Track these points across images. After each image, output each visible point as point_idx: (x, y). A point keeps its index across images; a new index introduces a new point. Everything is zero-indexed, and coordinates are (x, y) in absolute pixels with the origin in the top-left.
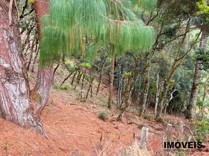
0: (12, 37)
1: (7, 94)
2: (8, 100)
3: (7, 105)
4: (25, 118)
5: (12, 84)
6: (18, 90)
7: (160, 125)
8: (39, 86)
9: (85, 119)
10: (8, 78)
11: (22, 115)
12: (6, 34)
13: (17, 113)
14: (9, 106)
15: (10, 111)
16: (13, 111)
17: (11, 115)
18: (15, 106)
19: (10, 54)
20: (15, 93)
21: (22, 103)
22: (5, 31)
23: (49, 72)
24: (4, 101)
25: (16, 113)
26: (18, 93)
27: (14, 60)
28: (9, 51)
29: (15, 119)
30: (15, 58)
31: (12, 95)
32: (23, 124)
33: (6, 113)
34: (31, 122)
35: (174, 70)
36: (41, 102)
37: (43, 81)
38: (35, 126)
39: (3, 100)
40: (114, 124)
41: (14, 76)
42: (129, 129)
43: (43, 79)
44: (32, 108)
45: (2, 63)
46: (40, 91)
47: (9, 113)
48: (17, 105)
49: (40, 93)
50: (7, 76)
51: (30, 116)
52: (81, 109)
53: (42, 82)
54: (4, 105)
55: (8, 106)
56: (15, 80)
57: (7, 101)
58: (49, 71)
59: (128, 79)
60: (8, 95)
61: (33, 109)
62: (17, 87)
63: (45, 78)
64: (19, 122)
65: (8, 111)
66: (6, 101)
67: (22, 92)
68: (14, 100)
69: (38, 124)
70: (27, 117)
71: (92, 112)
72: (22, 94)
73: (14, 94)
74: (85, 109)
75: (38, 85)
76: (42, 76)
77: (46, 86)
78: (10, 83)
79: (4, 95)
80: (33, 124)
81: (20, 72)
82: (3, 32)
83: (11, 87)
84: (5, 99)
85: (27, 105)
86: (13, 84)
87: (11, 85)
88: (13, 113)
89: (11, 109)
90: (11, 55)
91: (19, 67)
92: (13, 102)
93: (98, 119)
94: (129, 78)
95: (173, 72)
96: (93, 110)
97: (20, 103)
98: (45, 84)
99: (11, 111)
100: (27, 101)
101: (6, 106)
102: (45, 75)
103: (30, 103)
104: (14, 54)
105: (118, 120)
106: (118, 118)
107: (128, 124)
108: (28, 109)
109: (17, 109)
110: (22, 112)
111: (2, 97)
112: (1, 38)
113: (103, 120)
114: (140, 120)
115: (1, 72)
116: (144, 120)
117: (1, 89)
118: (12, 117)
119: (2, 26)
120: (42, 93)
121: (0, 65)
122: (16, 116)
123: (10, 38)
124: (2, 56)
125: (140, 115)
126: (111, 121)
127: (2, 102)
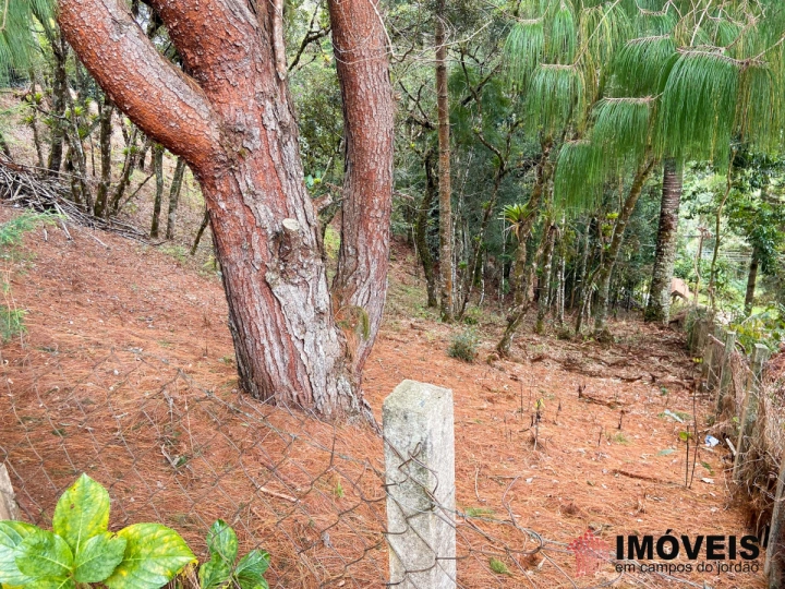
0: (288, 122)
1: (279, 322)
2: (283, 340)
3: (277, 356)
4: (332, 390)
5: (292, 284)
6: (309, 300)
7: (614, 351)
8: (355, 279)
9: (424, 367)
10: (282, 268)
11: (324, 383)
12: (271, 114)
13: (311, 376)
14: (286, 358)
15: (288, 376)
16: (298, 375)
17: (291, 386)
18: (303, 357)
19: (284, 182)
20: (302, 312)
21: (321, 342)
22: (269, 105)
23: (384, 231)
24: (270, 344)
25: (306, 377)
26: (308, 316)
27: (296, 201)
28: (282, 175)
29: (304, 397)
30: (296, 194)
31: (296, 321)
32: (330, 411)
33: (276, 382)
34: (345, 400)
35: (643, 178)
36: (365, 331)
37: (367, 263)
38: (355, 413)
39: (264, 341)
40: (501, 369)
41: (301, 258)
42: (548, 378)
43: (367, 256)
44: (348, 355)
45: (262, 217)
46: (361, 297)
47: (285, 381)
48: (308, 352)
49: (359, 304)
50: (280, 258)
51: (344, 382)
52: (385, 338)
53: (364, 265)
54: (269, 359)
55: (283, 359)
56: (301, 272)
57: (280, 343)
58: (385, 227)
59: (517, 225)
60: (283, 323)
61: (350, 358)
62: (308, 292)
63: (374, 253)
64: (319, 404)
65: (281, 374)
66: (275, 344)
67: (318, 308)
68: (301, 337)
69: (362, 403)
70: (337, 385)
71: (420, 341)
72: (321, 313)
73: (299, 318)
74: (393, 335)
75: (351, 279)
76: (361, 247)
77: (377, 278)
78: (287, 282)
79: (269, 327)
80: (350, 405)
81: (312, 243)
82: (262, 108)
83: (290, 295)
84: (272, 338)
85: (336, 350)
86: (297, 285)
87: (292, 288)
88: (300, 379)
89: (291, 369)
90: (288, 188)
91: (309, 225)
92: (298, 345)
93: (451, 360)
94: (519, 220)
95: (638, 187)
96: (419, 334)
97: (315, 345)
98: (372, 271)
99: (291, 375)
100: (334, 336)
101: (274, 361)
102: (371, 242)
103: (342, 340)
104: (294, 182)
105: (501, 356)
106: (499, 349)
107: (533, 361)
108: (338, 361)
109: (311, 364)
110: (322, 374)
111: (262, 332)
112: (257, 131)
113: (467, 360)
114: (552, 344)
115: (261, 250)
116: (564, 344)
117: (258, 306)
118: (295, 394)
119: (258, 84)
120: (365, 302)
121: (258, 224)
122: (309, 389)
123: (282, 128)
124: (262, 194)
125: (537, 331)
126: (488, 362)
127: (263, 348)
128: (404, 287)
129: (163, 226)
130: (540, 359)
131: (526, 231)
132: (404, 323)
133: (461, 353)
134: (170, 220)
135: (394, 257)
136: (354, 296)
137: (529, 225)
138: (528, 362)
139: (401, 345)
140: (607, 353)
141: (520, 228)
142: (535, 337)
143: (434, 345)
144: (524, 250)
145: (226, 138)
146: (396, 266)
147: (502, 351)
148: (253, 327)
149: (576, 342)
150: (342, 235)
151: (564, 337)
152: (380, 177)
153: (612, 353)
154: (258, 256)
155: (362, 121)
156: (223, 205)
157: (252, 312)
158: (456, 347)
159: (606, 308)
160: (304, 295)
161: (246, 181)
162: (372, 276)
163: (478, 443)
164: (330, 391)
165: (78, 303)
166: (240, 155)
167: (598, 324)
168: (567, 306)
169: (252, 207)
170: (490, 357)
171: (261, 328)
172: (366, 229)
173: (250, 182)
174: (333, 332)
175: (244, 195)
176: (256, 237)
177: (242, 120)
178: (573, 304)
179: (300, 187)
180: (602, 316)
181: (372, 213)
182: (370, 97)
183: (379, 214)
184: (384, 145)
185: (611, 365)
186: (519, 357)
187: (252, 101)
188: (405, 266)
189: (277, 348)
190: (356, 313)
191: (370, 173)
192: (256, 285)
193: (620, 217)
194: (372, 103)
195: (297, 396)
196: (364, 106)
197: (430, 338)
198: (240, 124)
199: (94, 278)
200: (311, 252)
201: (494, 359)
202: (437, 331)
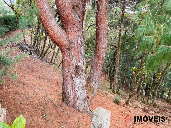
0: (83, 42)
1: (73, 86)
2: (74, 91)
3: (72, 94)
4: (83, 105)
5: (78, 78)
6: (81, 83)
8: (93, 79)
9: (106, 104)
10: (76, 74)
11: (81, 103)
12: (79, 40)
13: (79, 101)
14: (74, 95)
15: (73, 100)
16: (76, 100)
17: (73, 102)
18: (77, 95)
19: (80, 55)
22: (79, 37)
23: (101, 69)
24: (70, 91)
25: (77, 101)
26: (80, 86)
27: (82, 59)
28: (80, 53)
29: (76, 106)
30: (82, 58)
31: (77, 87)
32: (82, 110)
33: (70, 100)
34: (86, 108)
35: (168, 66)
36: (93, 92)
37: (96, 76)
38: (88, 112)
39: (69, 90)
40: (126, 108)
41: (81, 72)
42: (138, 113)
43: (96, 74)
45: (74, 62)
46: (93, 84)
47: (72, 101)
48: (79, 95)
49: (93, 85)
50: (76, 72)
51: (86, 104)
52: (98, 94)
53: (95, 76)
54: (70, 94)
56: (80, 75)
57: (73, 91)
58: (101, 68)
59: (134, 73)
60: (74, 87)
61: (88, 98)
62: (81, 80)
63: (98, 74)
64: (79, 108)
65: (72, 99)
67: (83, 85)
68: (78, 91)
69: (90, 110)
70: (84, 104)
71: (106, 97)
72: (83, 86)
73: (78, 86)
74: (100, 94)
75: (91, 79)
76: (95, 72)
77: (98, 80)
78: (77, 77)
79: (71, 87)
80: (87, 110)
81: (84, 69)
82: (78, 38)
83: (77, 81)
84: (71, 90)
85: (86, 96)
87: (77, 79)
88: (76, 101)
89: (74, 98)
90: (80, 56)
91: (84, 65)
92: (77, 93)
93: (114, 103)
94: (135, 71)
95: (167, 68)
96: (106, 95)
97: (81, 93)
98: (97, 78)
101: (71, 95)
102: (98, 71)
103: (87, 93)
104: (82, 55)
105: (127, 105)
106: (126, 103)
107: (135, 107)
108: (85, 98)
109: (79, 98)
110: (81, 101)
111: (69, 88)
112: (76, 43)
113: (118, 104)
114: (140, 104)
115: (72, 69)
116: (144, 104)
117: (69, 82)
118: (74, 104)
119: (78, 33)
120: (94, 85)
121: (72, 63)
122: (78, 104)
123: (81, 43)
124: (75, 57)
125: (137, 100)
126: (123, 105)
127: (69, 92)
128: (104, 83)
129: (53, 61)
130: (137, 107)
131: (136, 74)
132: (103, 92)
133: (116, 102)
134: (55, 60)
135: (103, 75)
136: (92, 83)
137: (138, 73)
138: (133, 107)
139: (102, 97)
140: (155, 109)
141: (135, 73)
142: (136, 101)
143: (110, 98)
144: (136, 79)
145: (69, 44)
146: (103, 78)
147: (127, 103)
148: (67, 86)
149: (147, 104)
150: (91, 68)
151: (144, 102)
152: (102, 56)
153: (156, 109)
154: (71, 70)
155: (100, 43)
156: (66, 58)
157: (68, 83)
158: (115, 100)
159: (156, 97)
160: (80, 81)
161: (71, 53)
162: (97, 79)
163: (118, 126)
164: (82, 105)
165: (32, 75)
166: (71, 47)
167: (153, 101)
168: (145, 95)
169: (72, 59)
170: (124, 104)
171: (69, 87)
172: (97, 68)
173: (72, 54)
174: (85, 91)
175: (71, 56)
176: (71, 66)
177: (73, 40)
178: (147, 94)
179: (83, 56)
180: (154, 99)
181: (99, 64)
182: (102, 38)
183: (100, 65)
184: (104, 49)
185: (156, 112)
186: (131, 105)
187: (76, 36)
188: (105, 78)
189: (72, 92)
190: (92, 87)
191: (100, 55)
192: (70, 77)
193: (162, 74)
194: (102, 40)
195: (75, 105)
196: (100, 40)
197: (109, 97)
198: (72, 41)
199: (37, 70)
200: (83, 71)
201: (125, 105)
202: (111, 95)
